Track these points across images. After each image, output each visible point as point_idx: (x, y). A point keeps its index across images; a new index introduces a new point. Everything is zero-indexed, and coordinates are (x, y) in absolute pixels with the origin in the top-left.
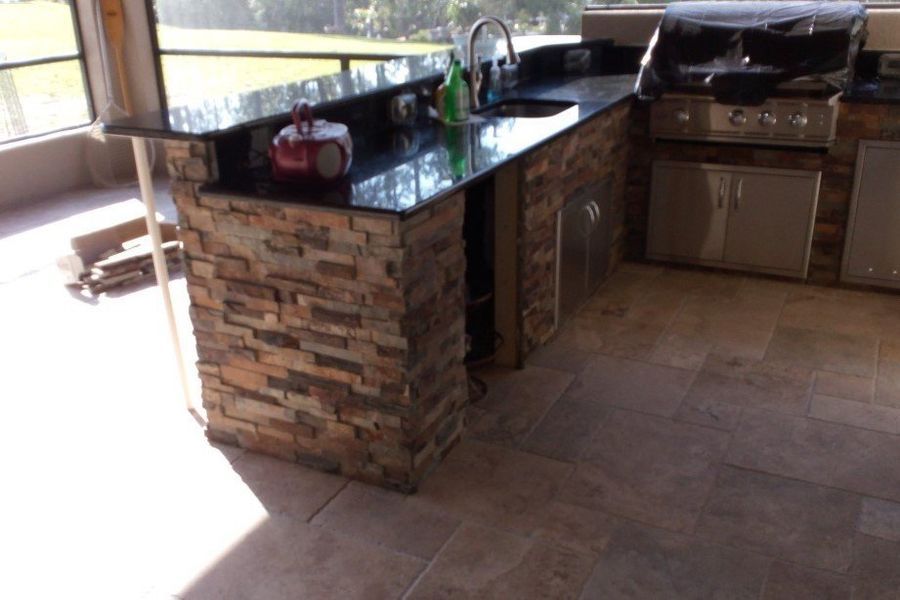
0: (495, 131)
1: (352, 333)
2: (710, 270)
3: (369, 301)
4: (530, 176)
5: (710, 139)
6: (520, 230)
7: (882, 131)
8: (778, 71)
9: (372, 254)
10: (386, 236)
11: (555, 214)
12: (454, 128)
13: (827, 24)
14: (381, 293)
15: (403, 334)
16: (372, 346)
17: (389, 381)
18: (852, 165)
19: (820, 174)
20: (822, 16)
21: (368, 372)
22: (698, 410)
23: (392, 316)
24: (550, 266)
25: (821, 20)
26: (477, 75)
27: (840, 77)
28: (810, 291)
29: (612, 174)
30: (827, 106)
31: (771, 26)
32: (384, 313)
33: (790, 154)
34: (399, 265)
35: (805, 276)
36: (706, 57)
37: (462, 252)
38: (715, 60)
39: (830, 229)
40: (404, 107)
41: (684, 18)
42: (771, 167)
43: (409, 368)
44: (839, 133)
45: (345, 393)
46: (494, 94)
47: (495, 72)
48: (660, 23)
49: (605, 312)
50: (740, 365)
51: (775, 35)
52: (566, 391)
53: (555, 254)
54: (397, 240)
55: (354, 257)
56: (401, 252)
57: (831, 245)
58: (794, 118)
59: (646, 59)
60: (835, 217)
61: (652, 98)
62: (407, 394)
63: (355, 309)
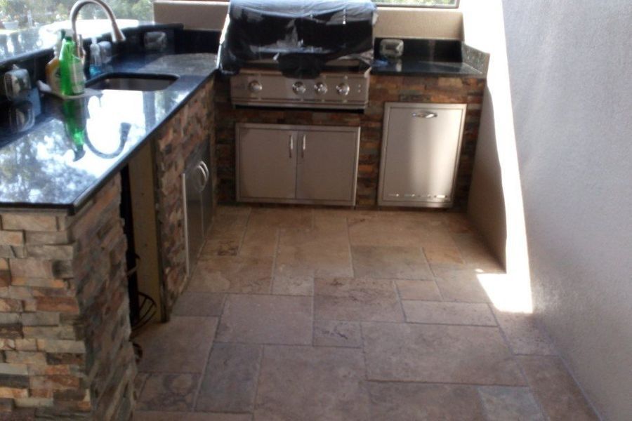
0: (100, 102)
1: (12, 343)
2: (285, 206)
3: (32, 306)
4: (163, 145)
5: (250, 104)
6: (158, 197)
7: (400, 96)
8: (326, 52)
9: (31, 254)
10: (49, 233)
11: (180, 176)
12: (72, 101)
13: (355, 16)
14: (46, 297)
15: (78, 338)
16: (41, 354)
17: (63, 388)
18: (381, 121)
19: (359, 129)
20: (350, 10)
21: (36, 384)
22: (328, 332)
23: (63, 319)
24: (180, 224)
25: (351, 13)
26: (81, 51)
27: (368, 55)
28: (359, 215)
29: (209, 136)
30: (363, 78)
31: (315, 17)
32: (52, 317)
33: (339, 115)
34: (69, 264)
35: (354, 204)
36: (271, 40)
37: (122, 230)
38: (278, 43)
39: (369, 168)
40: (16, 82)
41: (247, 8)
42: (326, 125)
43: (87, 372)
44: (370, 97)
45: (9, 410)
46: (96, 68)
47: (95, 49)
48: (229, 11)
49: (221, 253)
50: (341, 284)
51: (319, 24)
52: (216, 337)
53: (183, 212)
54: (63, 236)
55: (8, 260)
56: (70, 249)
57: (370, 180)
58: (319, 87)
59: (222, 39)
60: (373, 160)
61: (232, 73)
62: (87, 398)
63: (13, 317)
